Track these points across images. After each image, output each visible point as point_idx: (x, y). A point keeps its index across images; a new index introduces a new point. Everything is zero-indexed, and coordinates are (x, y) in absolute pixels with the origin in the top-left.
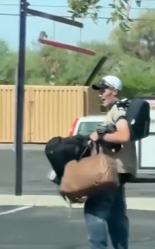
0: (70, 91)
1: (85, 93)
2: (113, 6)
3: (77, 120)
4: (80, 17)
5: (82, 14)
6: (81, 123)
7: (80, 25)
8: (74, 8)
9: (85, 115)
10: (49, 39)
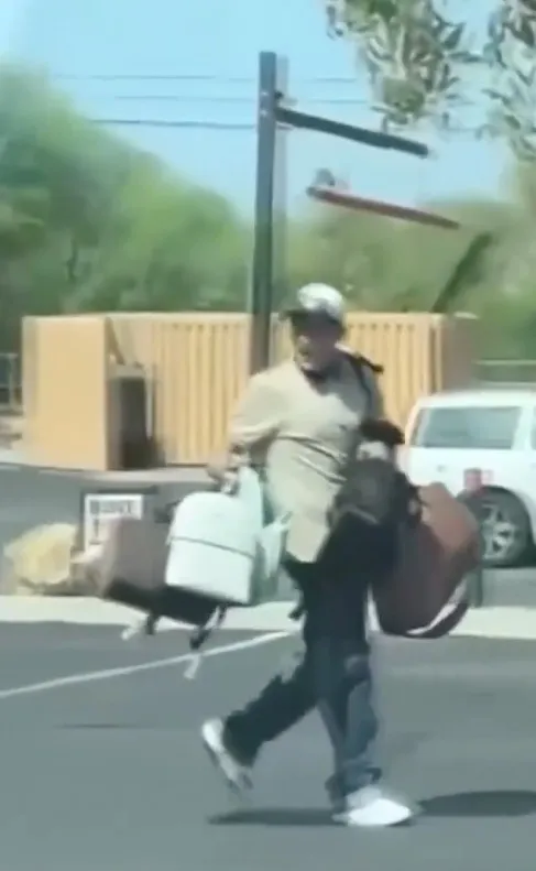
0: (393, 329)
1: (432, 334)
2: (494, 95)
3: (412, 403)
4: (404, 122)
5: (410, 116)
6: (422, 412)
7: (418, 150)
8: (387, 100)
9: (433, 390)
10: (337, 190)
